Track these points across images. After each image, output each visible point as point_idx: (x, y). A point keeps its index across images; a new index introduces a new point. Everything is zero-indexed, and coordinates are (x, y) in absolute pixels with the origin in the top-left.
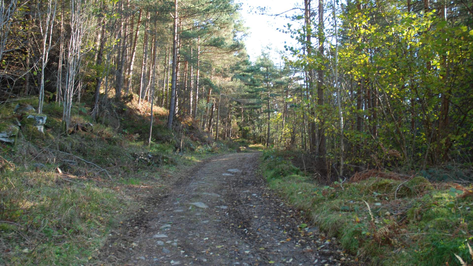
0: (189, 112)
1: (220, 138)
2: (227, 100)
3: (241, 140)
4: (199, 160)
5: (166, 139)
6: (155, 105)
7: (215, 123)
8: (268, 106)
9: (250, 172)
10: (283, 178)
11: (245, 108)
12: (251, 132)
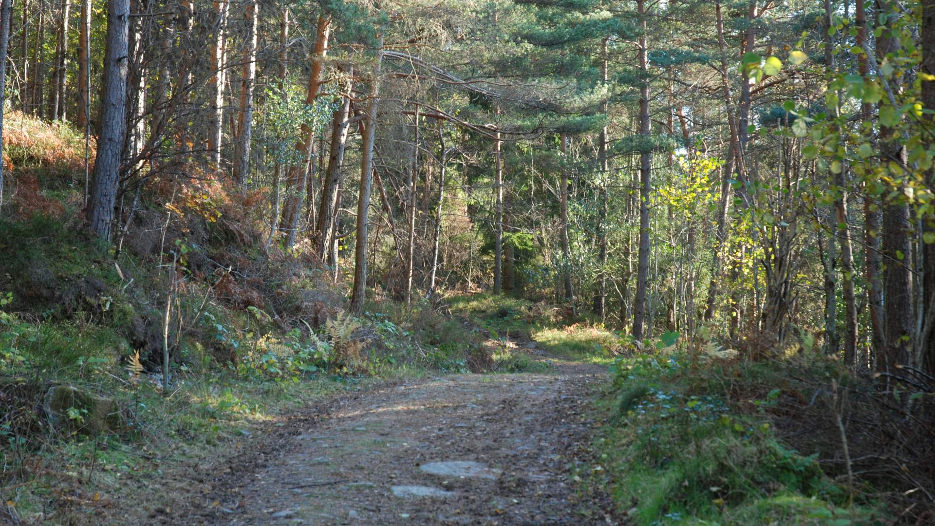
0: (208, 149)
1: (377, 289)
2: (419, 88)
3: (489, 303)
4: (264, 410)
5: (79, 297)
6: (15, 108)
7: (353, 211)
8: (642, 118)
9: (543, 477)
10: (727, 512)
11: (518, 131)
12: (545, 259)
